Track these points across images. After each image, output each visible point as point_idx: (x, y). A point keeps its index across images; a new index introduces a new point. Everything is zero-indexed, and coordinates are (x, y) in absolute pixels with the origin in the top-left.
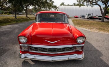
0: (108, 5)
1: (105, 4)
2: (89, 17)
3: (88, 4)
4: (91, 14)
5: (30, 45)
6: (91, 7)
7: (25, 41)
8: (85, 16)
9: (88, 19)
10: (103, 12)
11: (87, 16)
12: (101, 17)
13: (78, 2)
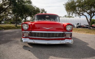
0: (92, 16)
1: (90, 15)
2: (78, 26)
3: (76, 15)
4: (80, 24)
5: (30, 31)
6: (79, 18)
7: (27, 28)
8: (74, 25)
9: (77, 27)
10: (89, 21)
11: (76, 25)
12: (88, 26)
13: (68, 13)
